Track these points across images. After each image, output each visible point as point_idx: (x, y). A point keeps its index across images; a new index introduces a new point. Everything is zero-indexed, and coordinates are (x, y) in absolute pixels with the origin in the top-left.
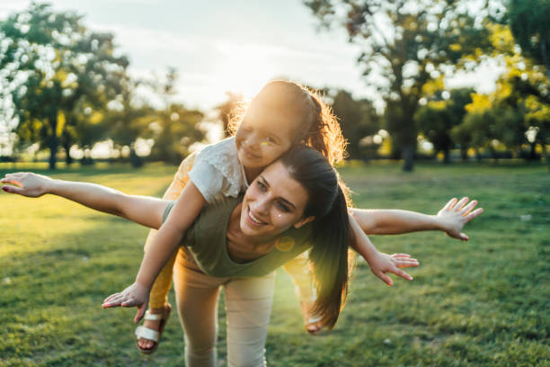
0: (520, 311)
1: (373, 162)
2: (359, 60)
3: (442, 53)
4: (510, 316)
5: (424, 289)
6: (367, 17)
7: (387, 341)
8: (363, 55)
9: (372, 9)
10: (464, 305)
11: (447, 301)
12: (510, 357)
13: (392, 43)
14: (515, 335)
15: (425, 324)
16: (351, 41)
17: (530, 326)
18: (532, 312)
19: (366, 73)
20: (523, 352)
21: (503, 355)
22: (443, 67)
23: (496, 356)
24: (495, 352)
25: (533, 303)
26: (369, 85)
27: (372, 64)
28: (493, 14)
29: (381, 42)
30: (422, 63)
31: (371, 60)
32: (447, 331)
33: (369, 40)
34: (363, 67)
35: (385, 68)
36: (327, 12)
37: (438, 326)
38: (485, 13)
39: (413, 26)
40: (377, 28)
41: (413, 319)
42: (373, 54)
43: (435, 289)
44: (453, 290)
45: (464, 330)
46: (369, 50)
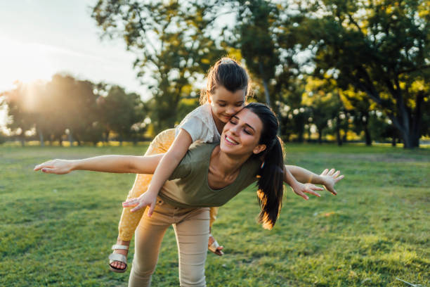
0: (293, 239)
1: (140, 143)
2: (135, 64)
3: (197, 64)
4: (289, 243)
5: (230, 230)
6: (141, 32)
7: (224, 265)
8: (138, 61)
9: (145, 27)
10: (259, 238)
11: (248, 237)
12: (300, 267)
13: (159, 53)
14: (296, 254)
15: (241, 253)
16: (128, 49)
17: (303, 248)
18: (300, 240)
19: (140, 75)
20: (306, 264)
21: (296, 266)
22: (196, 74)
23: (292, 267)
24: (290, 265)
25: (298, 235)
26: (142, 84)
27: (145, 69)
28: (227, 40)
29: (151, 52)
30: (182, 70)
31: (144, 65)
32: (257, 256)
33: (143, 50)
34: (138, 69)
35: (155, 72)
36: (109, 25)
37: (250, 253)
38: (222, 38)
39: (175, 43)
40: (148, 42)
41: (232, 250)
42: (146, 61)
43: (236, 230)
44: (248, 230)
45: (267, 254)
46: (142, 57)
